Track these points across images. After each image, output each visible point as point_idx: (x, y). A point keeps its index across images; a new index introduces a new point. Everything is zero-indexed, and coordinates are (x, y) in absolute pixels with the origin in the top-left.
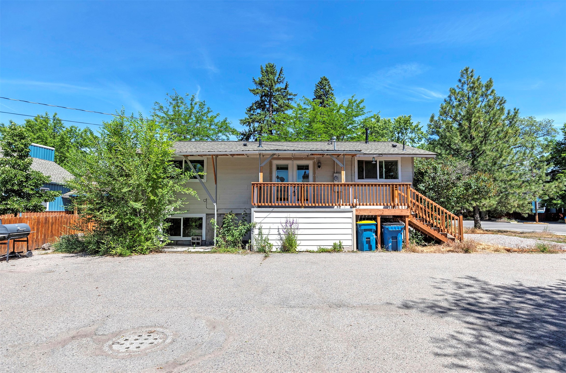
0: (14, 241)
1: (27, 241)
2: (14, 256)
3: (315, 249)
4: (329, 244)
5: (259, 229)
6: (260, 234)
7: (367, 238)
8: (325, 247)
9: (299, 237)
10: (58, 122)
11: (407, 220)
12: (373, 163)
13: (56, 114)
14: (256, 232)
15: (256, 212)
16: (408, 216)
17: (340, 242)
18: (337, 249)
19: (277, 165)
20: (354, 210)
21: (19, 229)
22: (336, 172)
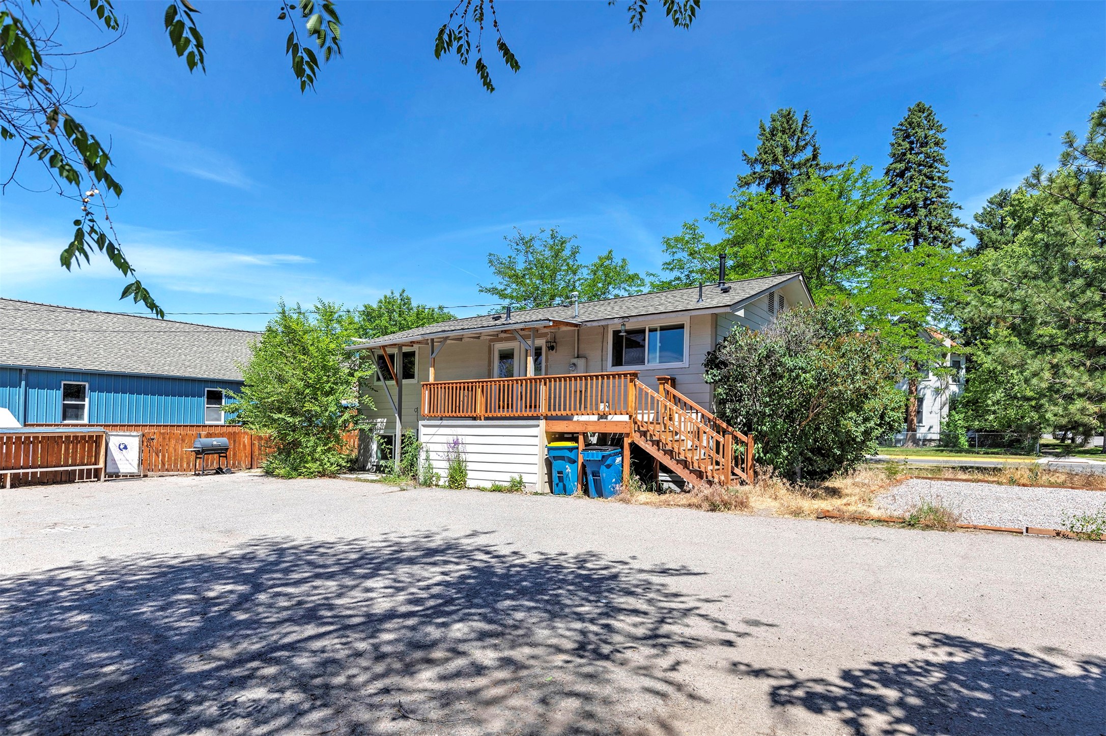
0: (220, 456)
1: (226, 457)
2: (219, 471)
3: (488, 485)
4: (504, 479)
5: (427, 451)
6: (427, 459)
7: (559, 473)
8: (501, 483)
9: (470, 466)
10: (406, 301)
11: (627, 441)
12: (621, 334)
13: (404, 291)
14: (423, 455)
15: (424, 426)
16: (628, 435)
17: (521, 477)
18: (516, 486)
19: (500, 351)
20: (542, 423)
21: (215, 443)
22: (576, 356)
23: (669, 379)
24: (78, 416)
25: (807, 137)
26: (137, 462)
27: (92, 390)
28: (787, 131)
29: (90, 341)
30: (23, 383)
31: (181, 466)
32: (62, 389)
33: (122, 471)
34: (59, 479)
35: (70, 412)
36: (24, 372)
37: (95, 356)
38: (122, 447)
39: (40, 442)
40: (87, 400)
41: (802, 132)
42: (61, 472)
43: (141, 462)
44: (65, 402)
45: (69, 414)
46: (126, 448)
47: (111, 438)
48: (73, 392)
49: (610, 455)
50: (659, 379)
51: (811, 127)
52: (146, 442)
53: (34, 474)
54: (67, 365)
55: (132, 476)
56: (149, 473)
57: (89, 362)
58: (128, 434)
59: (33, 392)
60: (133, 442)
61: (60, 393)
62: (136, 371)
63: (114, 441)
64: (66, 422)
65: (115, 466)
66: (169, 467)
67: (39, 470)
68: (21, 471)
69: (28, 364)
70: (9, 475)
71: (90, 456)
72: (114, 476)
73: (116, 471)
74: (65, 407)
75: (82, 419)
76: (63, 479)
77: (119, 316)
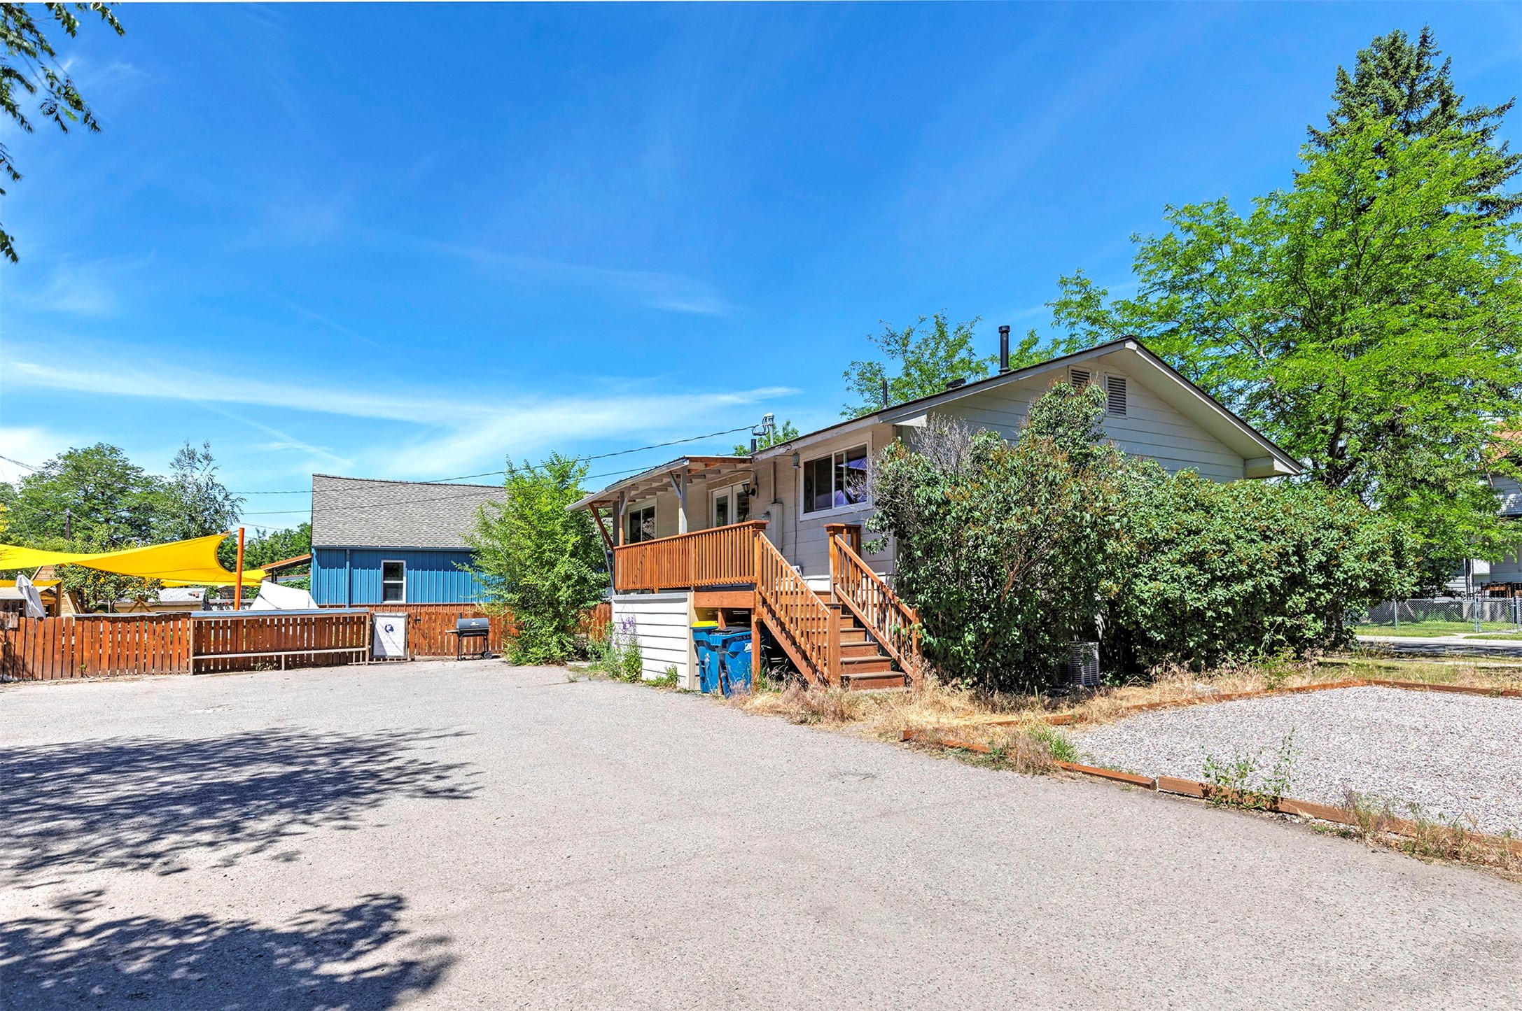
1: (487, 640)
3: (654, 678)
4: (663, 670)
6: (618, 644)
7: (702, 663)
8: (661, 675)
9: (645, 653)
11: (754, 619)
14: (615, 639)
15: (616, 602)
17: (675, 667)
18: (672, 680)
19: (718, 500)
20: (690, 595)
21: (474, 624)
22: (773, 500)
23: (844, 528)
24: (398, 597)
25: (1431, 74)
26: (403, 645)
27: (409, 568)
28: (1392, 72)
29: (417, 517)
30: (348, 563)
31: (448, 649)
32: (382, 568)
33: (388, 654)
34: (330, 662)
35: (390, 591)
36: (348, 552)
37: (417, 531)
38: (388, 628)
39: (313, 624)
40: (405, 578)
41: (1418, 67)
42: (333, 655)
43: (407, 644)
44: (386, 582)
45: (389, 594)
46: (392, 629)
47: (378, 618)
48: (392, 571)
49: (734, 639)
50: (829, 529)
51: (1437, 54)
52: (412, 621)
53: (309, 655)
54: (387, 543)
55: (399, 660)
56: (417, 657)
57: (408, 539)
58: (393, 614)
59: (356, 572)
60: (399, 624)
61: (381, 572)
62: (450, 546)
63: (380, 623)
64: (387, 602)
65: (382, 649)
66: (435, 650)
67: (313, 652)
68: (305, 652)
69: (352, 544)
70: (283, 657)
71: (358, 638)
72: (383, 659)
73: (383, 654)
74: (386, 586)
75: (401, 599)
76: (334, 662)
77: (455, 487)
